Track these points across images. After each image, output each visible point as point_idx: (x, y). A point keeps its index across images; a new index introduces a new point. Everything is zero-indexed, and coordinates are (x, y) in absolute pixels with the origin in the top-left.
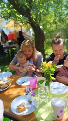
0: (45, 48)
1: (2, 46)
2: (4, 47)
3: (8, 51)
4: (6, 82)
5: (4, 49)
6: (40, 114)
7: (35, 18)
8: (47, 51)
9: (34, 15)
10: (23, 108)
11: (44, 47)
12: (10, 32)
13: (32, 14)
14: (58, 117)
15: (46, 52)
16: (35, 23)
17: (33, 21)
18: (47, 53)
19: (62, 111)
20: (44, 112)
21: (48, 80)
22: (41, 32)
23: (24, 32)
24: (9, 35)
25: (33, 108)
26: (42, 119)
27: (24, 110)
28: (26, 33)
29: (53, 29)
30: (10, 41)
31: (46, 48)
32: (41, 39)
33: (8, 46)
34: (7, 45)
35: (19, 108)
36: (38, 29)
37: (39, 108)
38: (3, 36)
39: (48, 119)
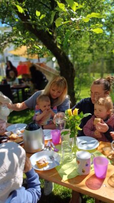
0: (75, 89)
1: (9, 85)
2: (11, 86)
3: (18, 93)
4: (20, 136)
5: (12, 90)
6: (64, 170)
7: (60, 43)
8: (78, 93)
9: (59, 39)
10: (44, 163)
11: (73, 88)
12: (21, 63)
13: (56, 38)
14: (83, 171)
15: (76, 95)
16: (61, 52)
17: (58, 48)
18: (78, 96)
19: (87, 165)
20: (68, 168)
21: (73, 131)
22: (70, 65)
23: (43, 62)
24: (19, 67)
25: (55, 163)
26: (66, 174)
27: (45, 166)
28: (45, 63)
29: (88, 60)
30: (20, 77)
31: (77, 89)
32: (70, 76)
33: (18, 86)
34: (16, 84)
35: (39, 164)
36: (65, 60)
37: (62, 165)
38: (9, 68)
39: (72, 175)
